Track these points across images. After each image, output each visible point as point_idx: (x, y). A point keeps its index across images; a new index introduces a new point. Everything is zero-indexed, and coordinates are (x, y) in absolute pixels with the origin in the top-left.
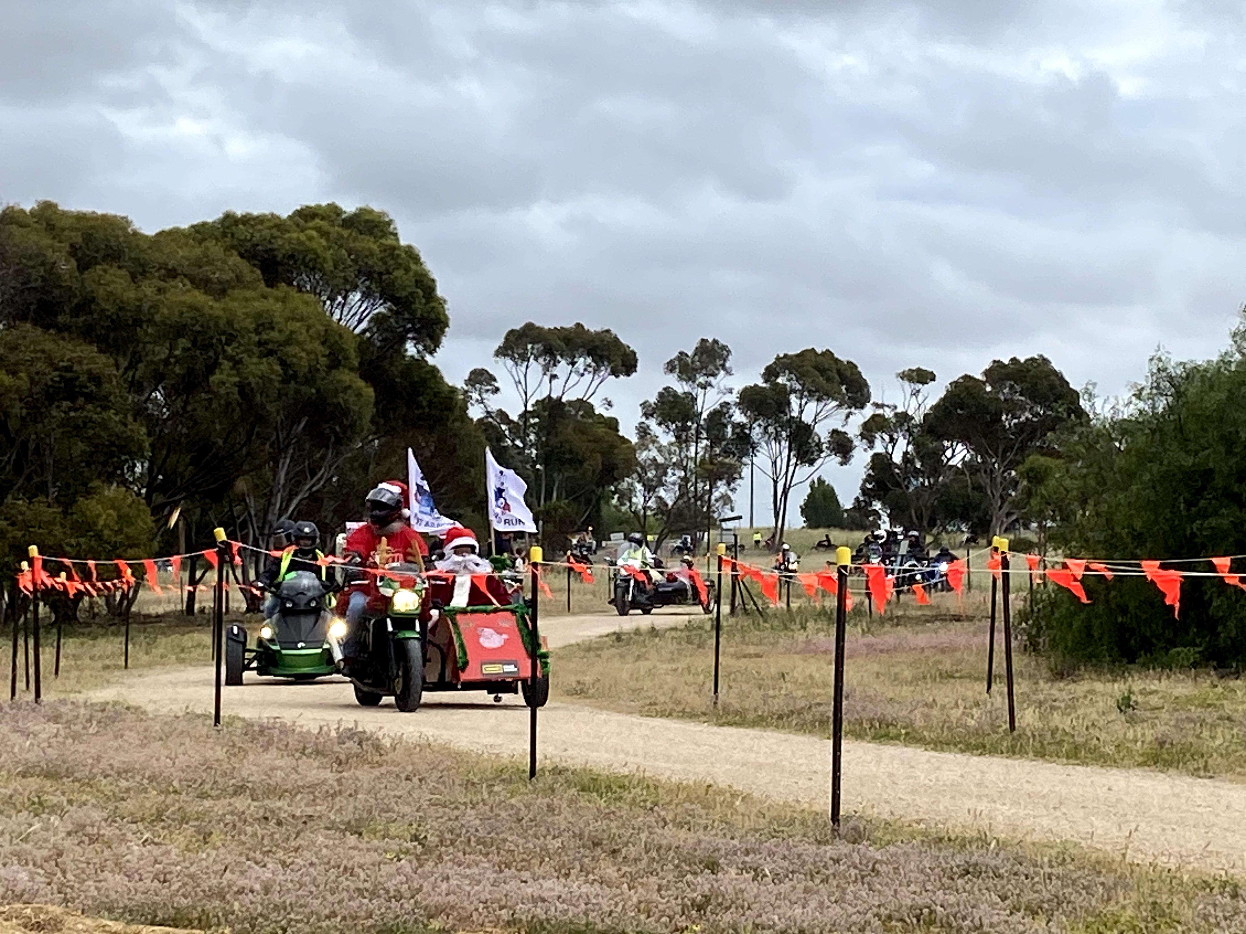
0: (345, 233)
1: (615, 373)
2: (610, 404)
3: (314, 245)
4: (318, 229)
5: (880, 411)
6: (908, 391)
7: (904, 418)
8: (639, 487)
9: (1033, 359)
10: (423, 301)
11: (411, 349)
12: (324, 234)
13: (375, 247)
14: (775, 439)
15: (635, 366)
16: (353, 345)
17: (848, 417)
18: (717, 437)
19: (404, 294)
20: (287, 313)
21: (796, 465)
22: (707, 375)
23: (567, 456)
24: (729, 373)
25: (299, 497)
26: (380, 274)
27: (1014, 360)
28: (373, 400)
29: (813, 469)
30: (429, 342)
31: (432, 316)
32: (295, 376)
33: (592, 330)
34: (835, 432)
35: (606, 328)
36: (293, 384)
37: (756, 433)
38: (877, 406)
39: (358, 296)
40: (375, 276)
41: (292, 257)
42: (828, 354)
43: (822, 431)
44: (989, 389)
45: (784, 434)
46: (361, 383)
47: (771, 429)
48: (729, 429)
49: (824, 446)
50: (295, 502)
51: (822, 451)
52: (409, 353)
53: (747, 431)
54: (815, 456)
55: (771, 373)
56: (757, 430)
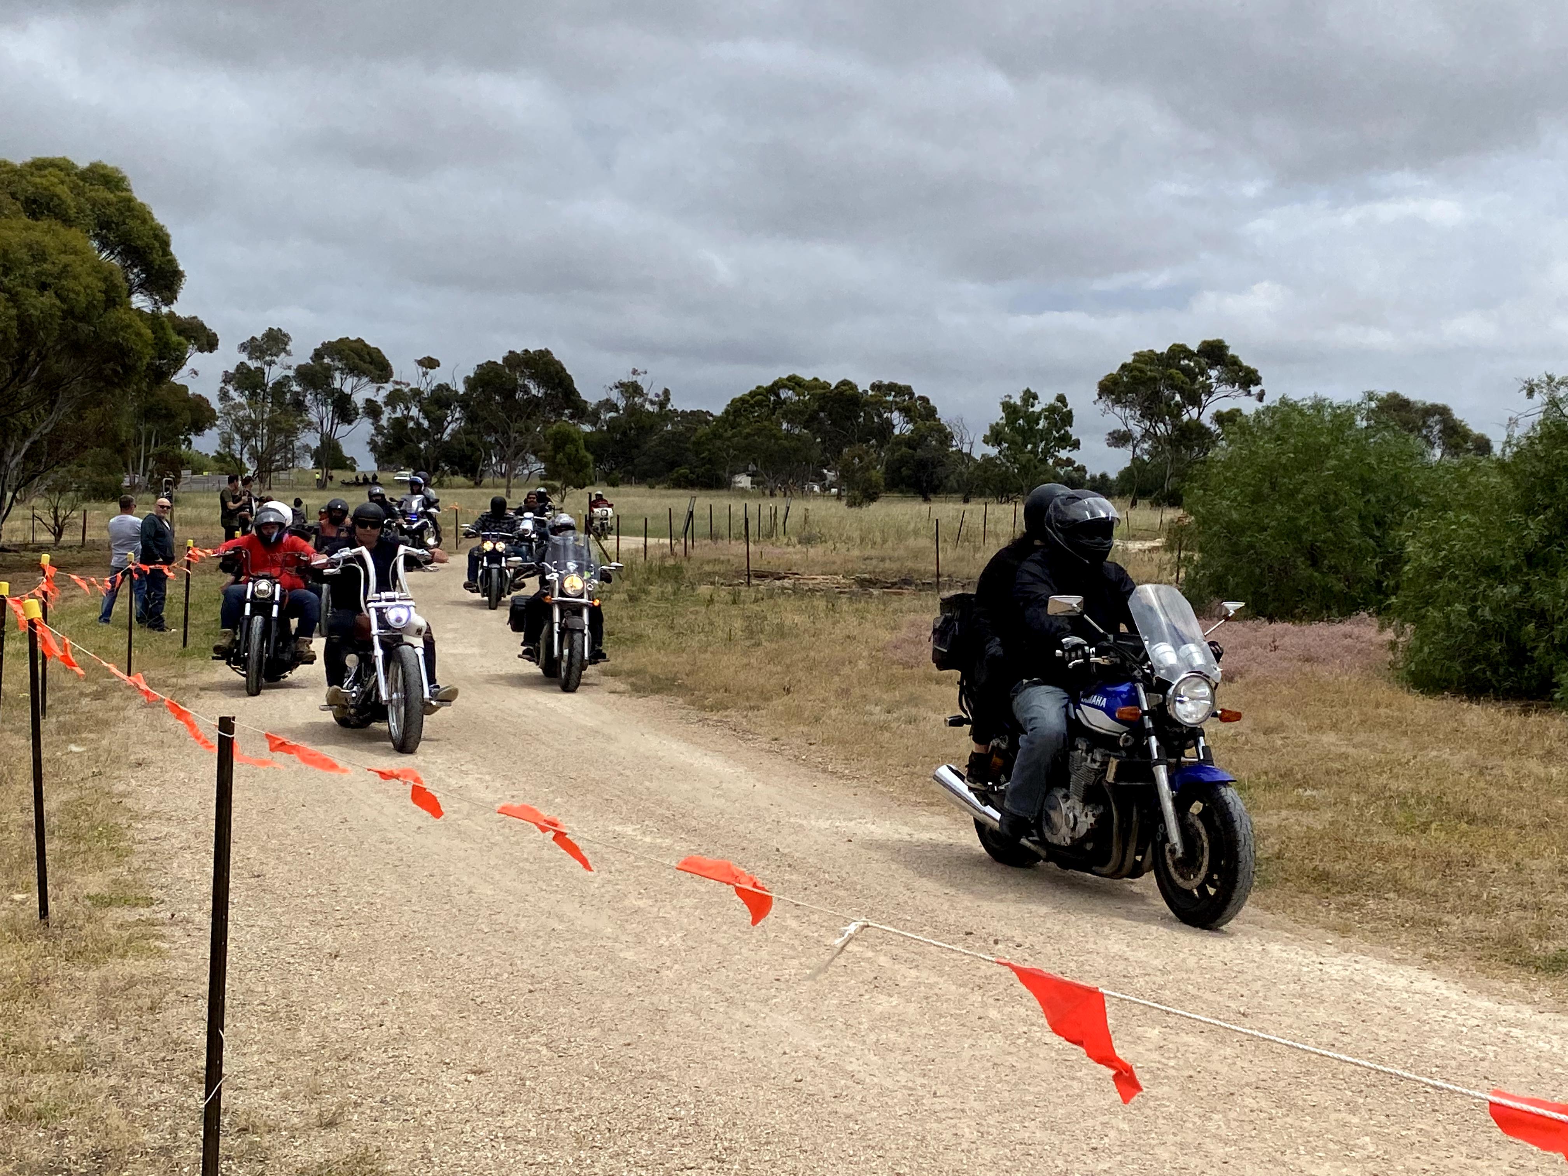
1: (201, 350)
2: (196, 373)
3: (57, 191)
4: (57, 177)
5: (398, 387)
6: (420, 373)
7: (416, 393)
8: (237, 437)
9: (539, 351)
13: (112, 198)
14: (322, 404)
15: (217, 345)
17: (378, 390)
18: (278, 402)
21: (338, 424)
22: (271, 355)
24: (289, 354)
27: (525, 351)
34: (369, 401)
35: (194, 315)
38: (397, 383)
42: (360, 340)
43: (359, 399)
44: (507, 371)
45: (329, 401)
47: (319, 397)
48: (288, 395)
49: (360, 411)
51: (358, 415)
53: (301, 398)
54: (352, 418)
55: (318, 355)
56: (309, 397)
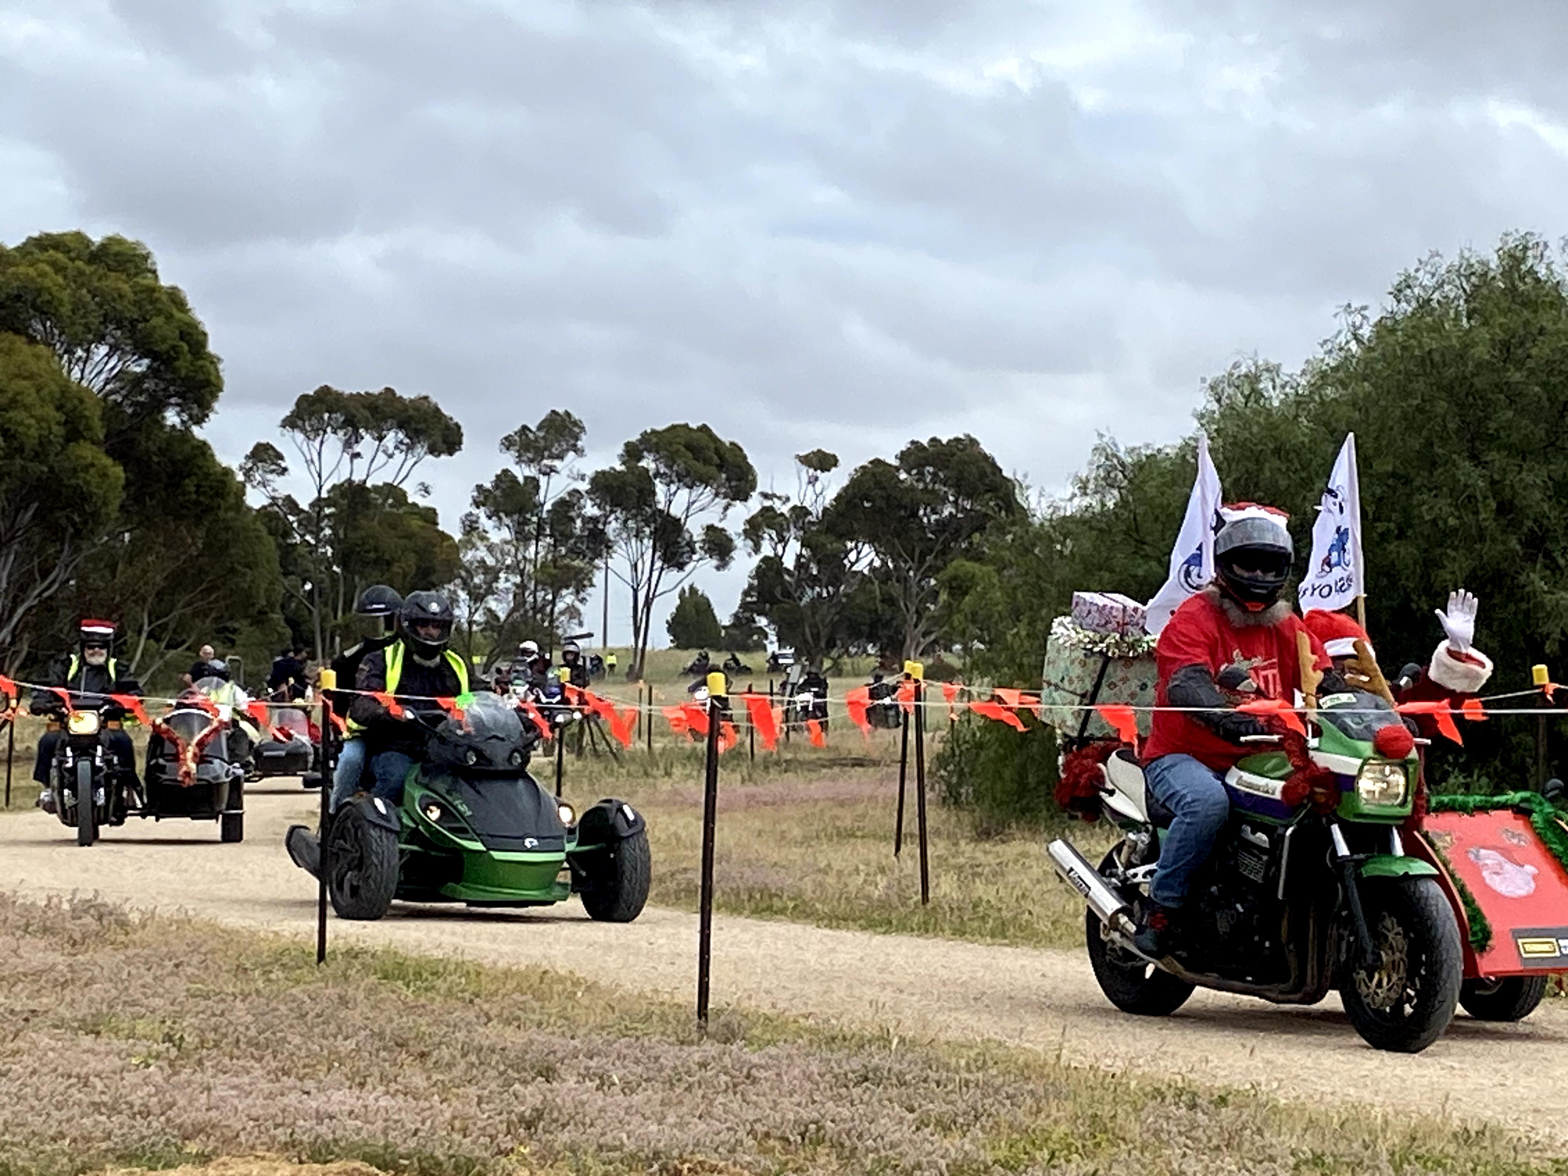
0: (88, 269)
1: (434, 451)
2: (426, 490)
3: (47, 283)
4: (53, 264)
5: (768, 503)
6: (805, 479)
7: (799, 513)
8: (463, 595)
9: (957, 440)
10: (189, 357)
11: (172, 417)
12: (59, 269)
13: (126, 288)
14: (636, 536)
15: (460, 443)
16: (99, 413)
17: (726, 509)
18: (562, 534)
19: (164, 347)
20: (12, 369)
21: (662, 569)
23: (372, 555)
24: (580, 454)
25: (26, 605)
26: (133, 322)
27: (934, 440)
28: (122, 482)
29: (682, 574)
30: (196, 411)
31: (201, 377)
32: (21, 450)
33: (405, 397)
34: (710, 528)
35: (424, 394)
36: (18, 461)
37: (612, 528)
38: (765, 496)
39: (104, 350)
40: (126, 323)
41: (18, 297)
42: (704, 429)
43: (695, 528)
44: (903, 476)
45: (647, 530)
46: (108, 461)
47: (631, 524)
48: (579, 523)
49: (697, 546)
50: (20, 611)
51: (694, 552)
52: (169, 423)
53: (601, 526)
54: (685, 558)
55: (632, 453)
56: (614, 525)
